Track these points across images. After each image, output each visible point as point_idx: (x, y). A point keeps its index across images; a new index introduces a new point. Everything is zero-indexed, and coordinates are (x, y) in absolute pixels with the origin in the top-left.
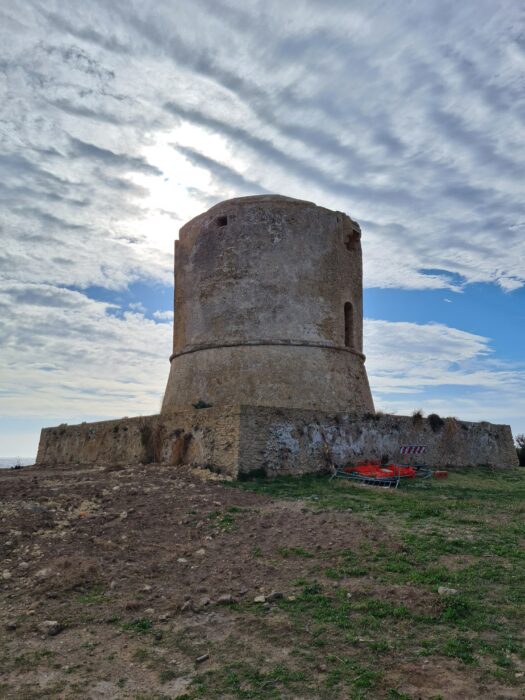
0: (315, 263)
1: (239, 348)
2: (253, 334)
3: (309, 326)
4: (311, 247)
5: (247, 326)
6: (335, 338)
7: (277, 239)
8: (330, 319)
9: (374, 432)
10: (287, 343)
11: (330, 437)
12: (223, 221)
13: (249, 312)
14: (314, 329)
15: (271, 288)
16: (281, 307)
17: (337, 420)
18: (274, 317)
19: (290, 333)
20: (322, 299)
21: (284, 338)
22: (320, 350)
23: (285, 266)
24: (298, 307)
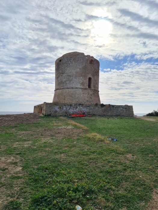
0: (80, 69)
1: (63, 90)
2: (66, 86)
3: (78, 84)
4: (79, 65)
5: (64, 85)
6: (85, 86)
7: (71, 64)
8: (84, 82)
9: (81, 108)
10: (72, 88)
11: (68, 109)
12: (60, 61)
13: (65, 81)
14: (79, 84)
15: (70, 76)
16: (71, 80)
17: (71, 105)
18: (70, 82)
19: (74, 86)
20: (81, 77)
21: (72, 87)
22: (80, 89)
23: (73, 71)
24: (75, 80)
